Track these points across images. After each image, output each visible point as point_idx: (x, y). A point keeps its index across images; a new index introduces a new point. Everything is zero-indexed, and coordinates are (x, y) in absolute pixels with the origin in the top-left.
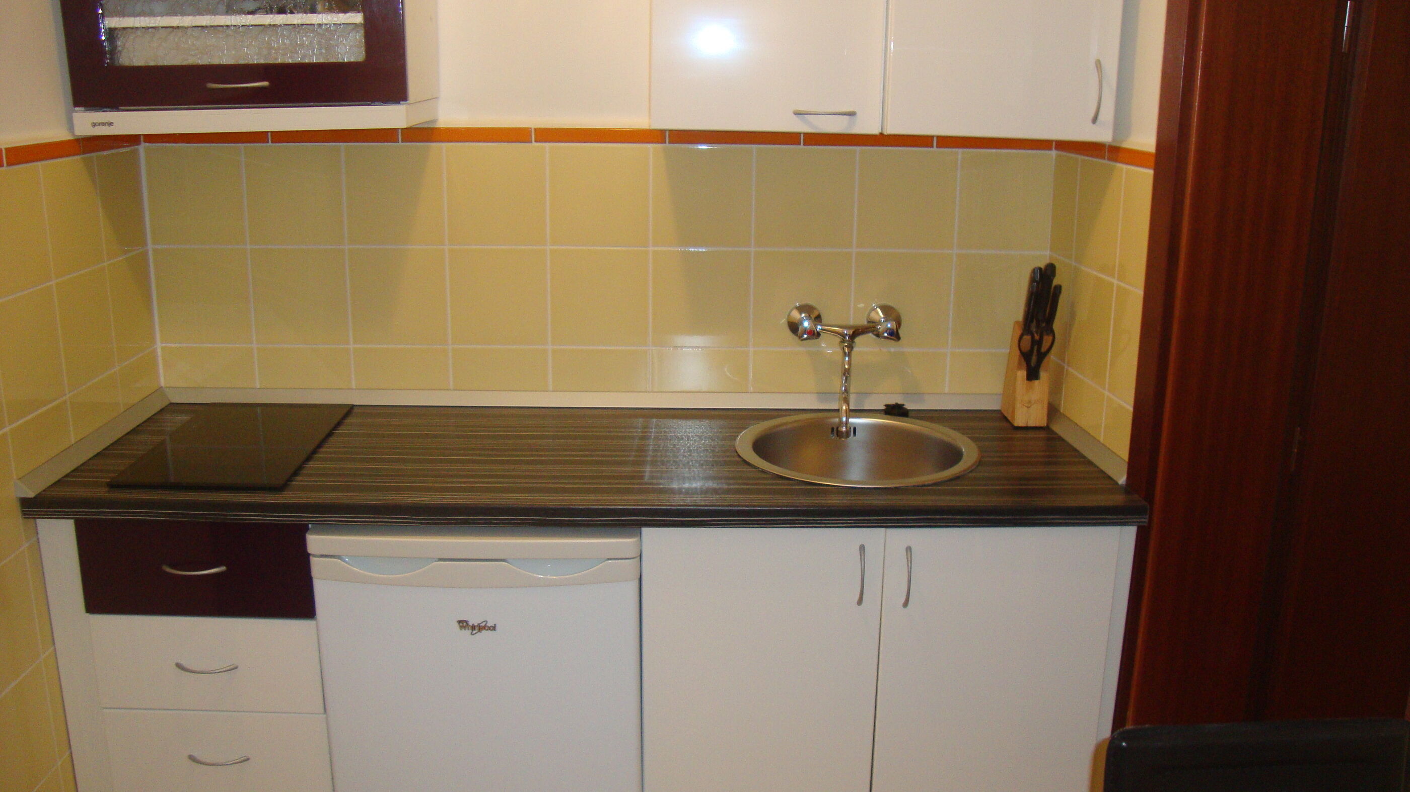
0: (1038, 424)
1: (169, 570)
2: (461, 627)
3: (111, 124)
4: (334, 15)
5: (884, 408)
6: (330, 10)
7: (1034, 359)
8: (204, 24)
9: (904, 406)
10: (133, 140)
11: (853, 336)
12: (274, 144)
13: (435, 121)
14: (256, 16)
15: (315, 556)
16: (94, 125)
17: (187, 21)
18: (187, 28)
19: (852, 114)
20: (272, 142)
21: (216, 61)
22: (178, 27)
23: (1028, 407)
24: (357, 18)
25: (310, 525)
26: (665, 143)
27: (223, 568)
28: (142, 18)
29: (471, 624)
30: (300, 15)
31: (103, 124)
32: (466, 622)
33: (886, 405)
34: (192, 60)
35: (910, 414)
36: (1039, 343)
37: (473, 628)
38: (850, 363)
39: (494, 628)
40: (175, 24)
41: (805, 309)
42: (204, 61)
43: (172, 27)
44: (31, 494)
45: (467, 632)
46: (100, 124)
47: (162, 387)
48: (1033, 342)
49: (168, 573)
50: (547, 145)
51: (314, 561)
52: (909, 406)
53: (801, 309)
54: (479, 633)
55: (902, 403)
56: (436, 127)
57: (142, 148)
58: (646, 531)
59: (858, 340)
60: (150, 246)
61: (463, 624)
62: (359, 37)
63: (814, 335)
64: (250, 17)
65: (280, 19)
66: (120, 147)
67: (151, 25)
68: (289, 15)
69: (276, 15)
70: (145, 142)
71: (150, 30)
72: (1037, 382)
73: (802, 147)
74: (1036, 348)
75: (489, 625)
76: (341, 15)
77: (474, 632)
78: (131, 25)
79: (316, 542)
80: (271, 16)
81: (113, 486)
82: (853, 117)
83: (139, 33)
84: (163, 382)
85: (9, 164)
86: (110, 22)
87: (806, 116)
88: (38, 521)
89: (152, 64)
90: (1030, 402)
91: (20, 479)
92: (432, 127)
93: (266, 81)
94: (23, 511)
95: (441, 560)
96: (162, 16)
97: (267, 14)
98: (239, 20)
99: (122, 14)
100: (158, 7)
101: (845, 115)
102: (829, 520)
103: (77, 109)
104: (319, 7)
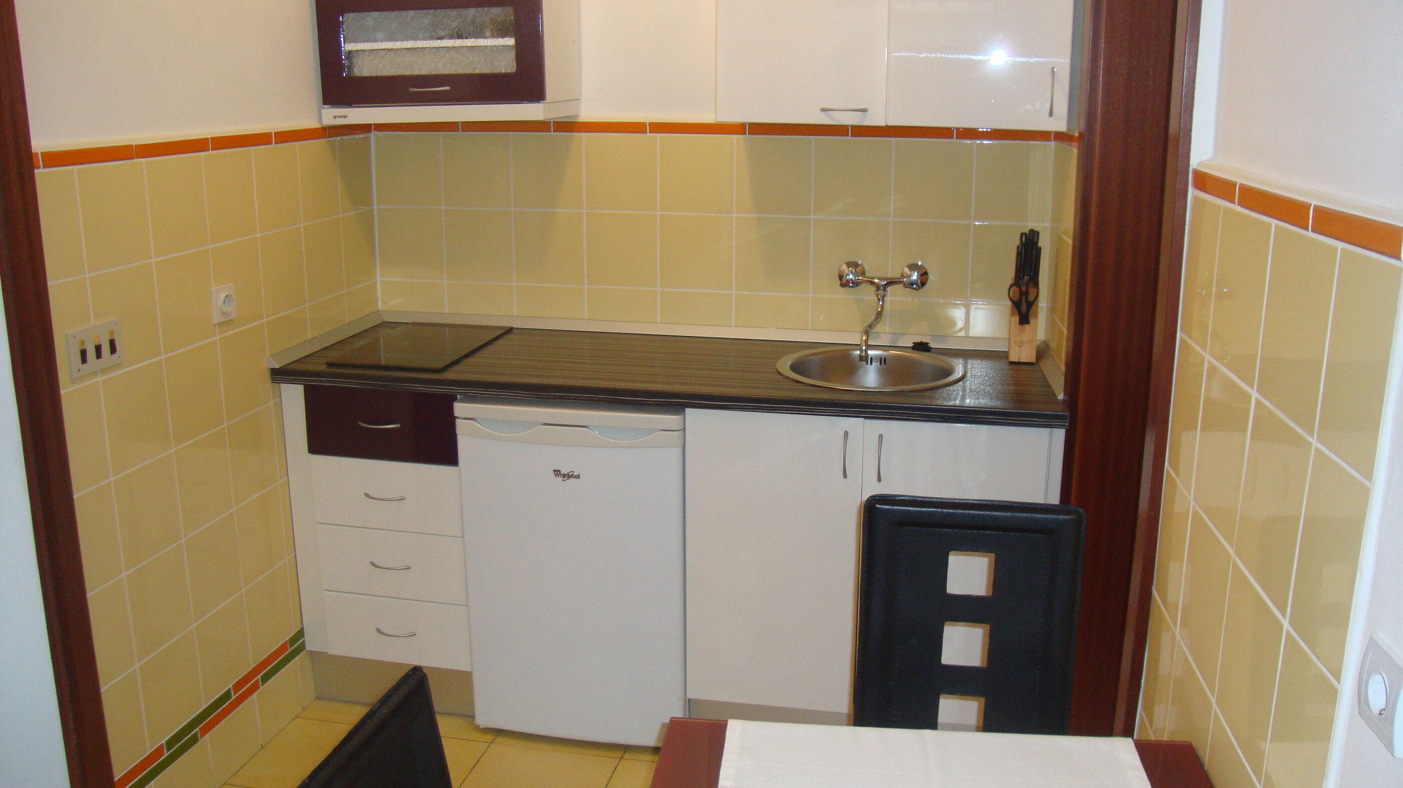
0: (1028, 361)
1: (363, 425)
2: (556, 475)
3: (346, 117)
4: (495, 39)
5: (911, 345)
6: (493, 36)
7: (1024, 307)
8: (409, 47)
9: (929, 345)
10: (366, 128)
11: (885, 287)
12: (463, 133)
13: (577, 116)
14: (443, 41)
15: (458, 418)
16: (335, 117)
17: (398, 45)
18: (398, 50)
19: (864, 111)
20: (462, 131)
21: (416, 73)
22: (392, 49)
23: (1020, 346)
24: (511, 41)
25: (458, 396)
26: (746, 134)
27: (398, 425)
28: (369, 43)
29: (562, 473)
30: (473, 40)
31: (341, 117)
32: (559, 471)
33: (914, 343)
34: (400, 72)
35: (932, 350)
36: (1026, 293)
37: (564, 476)
38: (882, 307)
39: (578, 477)
40: (390, 47)
41: (853, 265)
42: (408, 72)
43: (388, 49)
44: (277, 366)
45: (560, 479)
46: (338, 117)
47: (379, 310)
48: (1021, 293)
49: (362, 427)
50: (659, 135)
51: (458, 422)
52: (932, 345)
53: (849, 264)
54: (568, 480)
55: (927, 342)
56: (578, 121)
57: (373, 134)
58: (688, 411)
59: (889, 289)
60: (375, 207)
61: (557, 472)
62: (512, 55)
63: (856, 284)
64: (439, 41)
65: (458, 43)
66: (356, 134)
67: (375, 48)
68: (465, 40)
69: (457, 40)
70: (375, 130)
71: (374, 51)
72: (1027, 326)
73: (850, 137)
74: (1024, 298)
75: (575, 474)
76: (500, 39)
77: (565, 479)
78: (362, 49)
79: (460, 409)
80: (453, 40)
81: (330, 365)
82: (865, 113)
83: (367, 54)
84: (380, 307)
85: (276, 143)
86: (347, 47)
87: (829, 112)
88: (282, 385)
89: (374, 75)
90: (1022, 342)
91: (271, 355)
92: (575, 121)
93: (448, 86)
94: (272, 378)
95: (545, 424)
96: (382, 42)
97: (451, 39)
98: (432, 44)
99: (356, 41)
100: (379, 35)
101: (860, 111)
102: (818, 409)
103: (325, 106)
104: (488, 34)
